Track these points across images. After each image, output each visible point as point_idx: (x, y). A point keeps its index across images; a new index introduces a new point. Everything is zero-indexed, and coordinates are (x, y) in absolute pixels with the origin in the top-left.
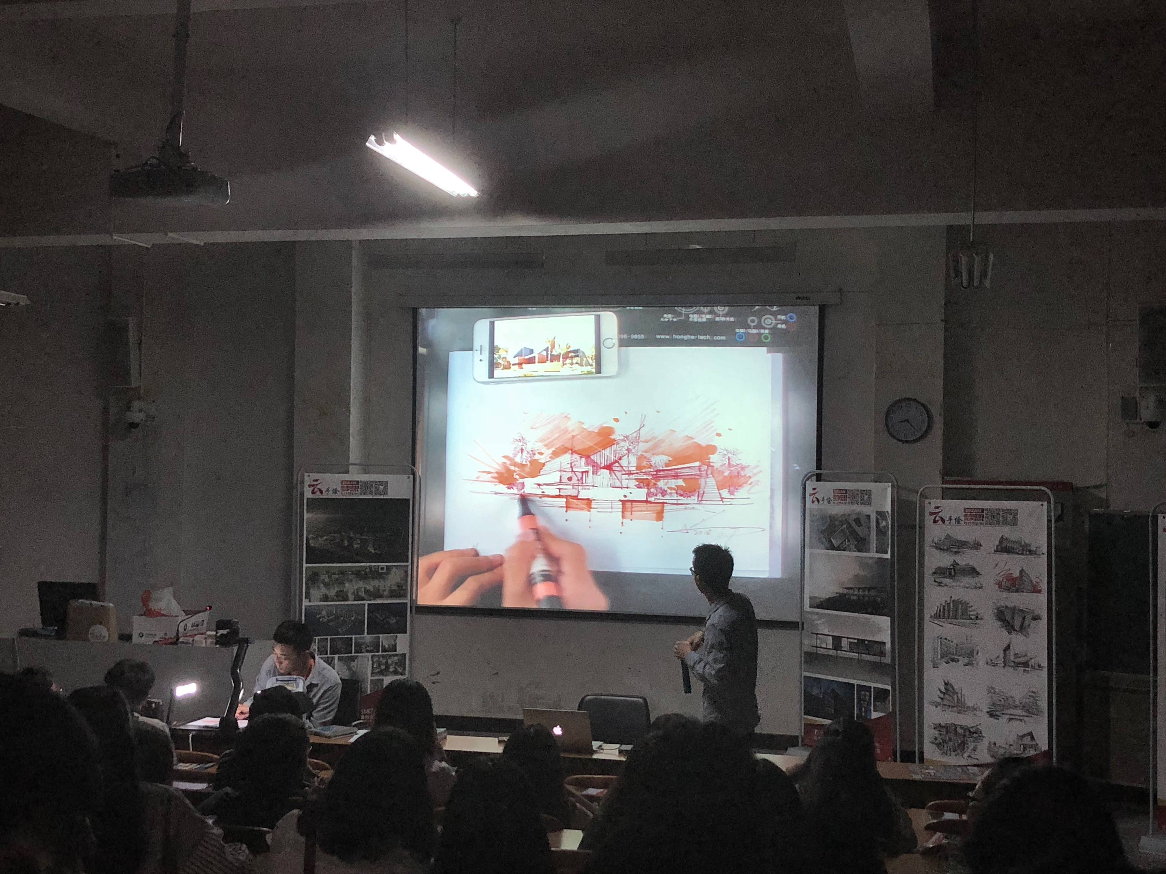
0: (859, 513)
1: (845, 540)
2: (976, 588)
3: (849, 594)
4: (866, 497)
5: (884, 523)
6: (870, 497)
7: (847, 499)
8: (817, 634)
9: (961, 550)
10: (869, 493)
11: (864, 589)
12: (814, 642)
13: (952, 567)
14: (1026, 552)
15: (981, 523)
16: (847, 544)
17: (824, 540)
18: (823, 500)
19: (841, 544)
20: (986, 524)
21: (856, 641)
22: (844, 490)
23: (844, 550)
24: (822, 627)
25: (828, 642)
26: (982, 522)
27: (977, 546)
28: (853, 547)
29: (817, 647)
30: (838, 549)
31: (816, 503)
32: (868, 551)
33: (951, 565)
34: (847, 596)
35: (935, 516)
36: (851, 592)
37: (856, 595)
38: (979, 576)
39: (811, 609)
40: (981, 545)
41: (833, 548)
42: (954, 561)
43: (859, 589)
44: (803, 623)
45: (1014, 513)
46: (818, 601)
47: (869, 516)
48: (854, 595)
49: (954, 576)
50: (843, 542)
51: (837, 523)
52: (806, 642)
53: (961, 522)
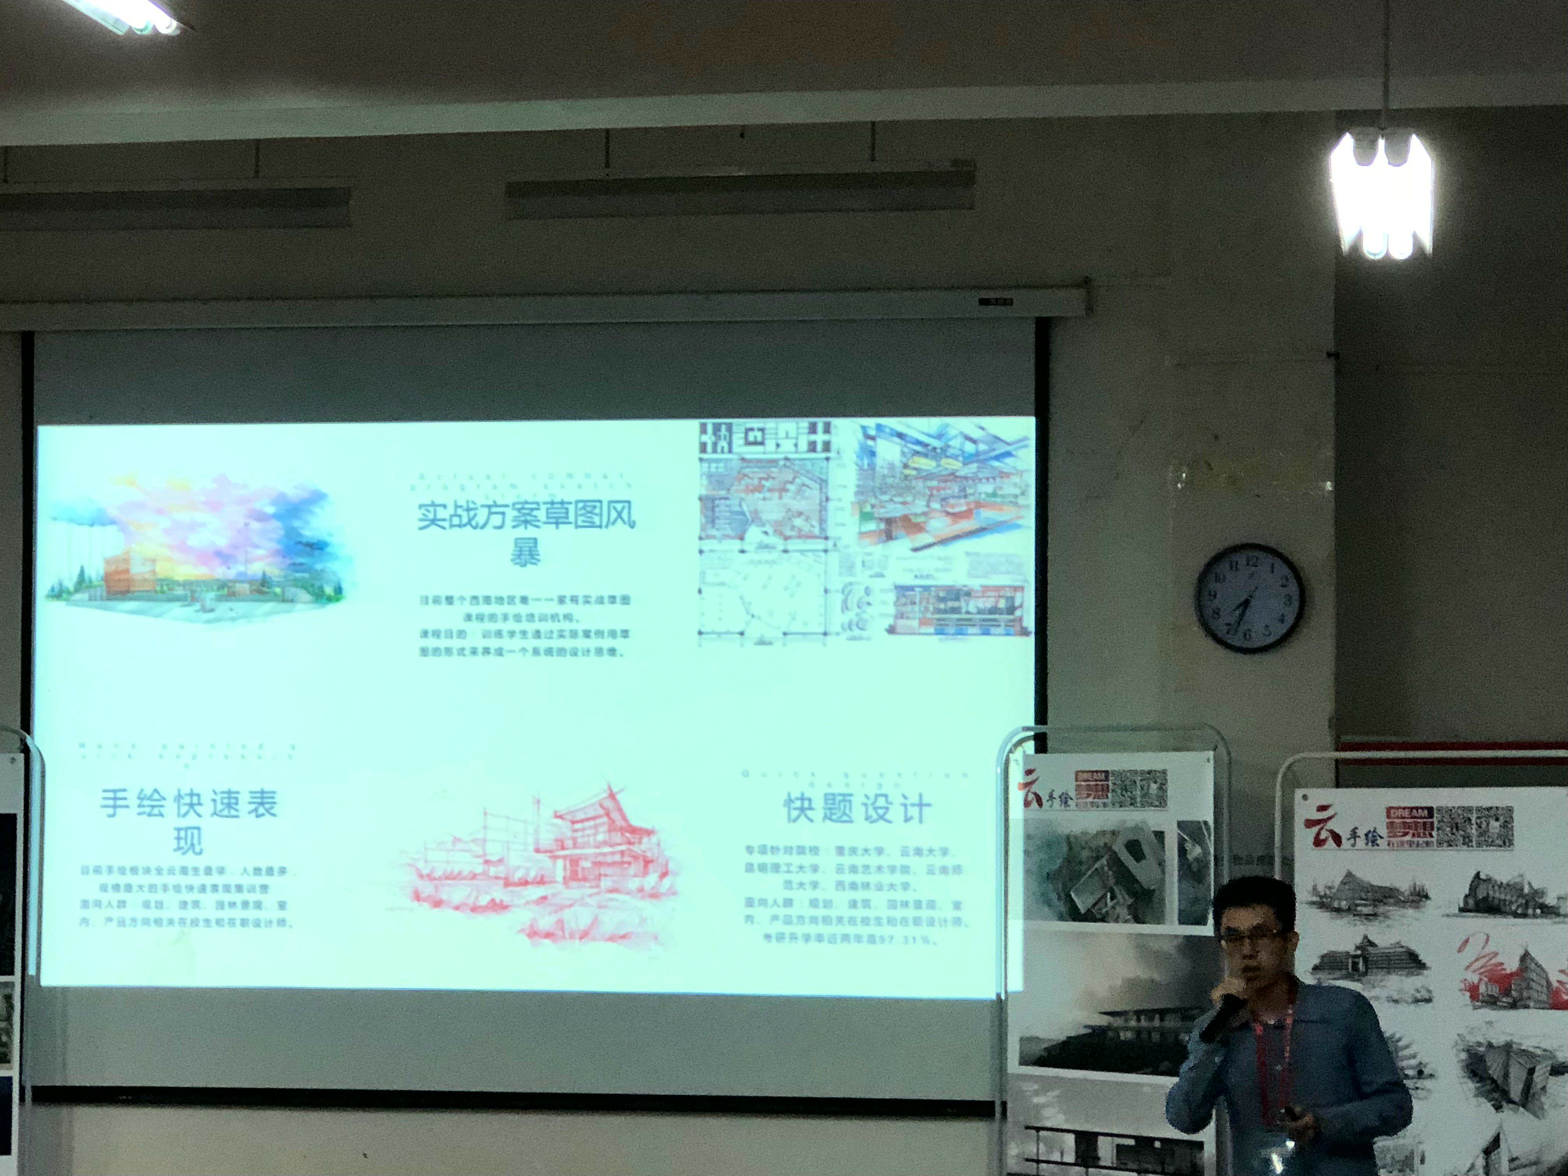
0: (1137, 829)
1: (1104, 896)
2: (1417, 1001)
3: (1117, 1030)
4: (1154, 786)
5: (1198, 850)
6: (1162, 788)
7: (1110, 795)
8: (1038, 1129)
9: (1381, 909)
10: (1159, 777)
11: (1150, 1014)
12: (1031, 1150)
13: (1359, 952)
14: (1534, 909)
15: (1427, 844)
16: (1110, 904)
17: (1054, 896)
18: (1051, 797)
19: (1094, 905)
20: (1440, 844)
21: (1132, 1142)
22: (1101, 772)
23: (1103, 920)
24: (1047, 1112)
25: (1066, 1148)
26: (1429, 839)
27: (1419, 897)
28: (1123, 912)
29: (1038, 1162)
30: (1088, 917)
31: (1035, 804)
32: (1159, 919)
33: (1357, 948)
34: (1109, 1033)
35: (1318, 827)
36: (1118, 1022)
37: (1131, 1028)
38: (1425, 972)
39: (1024, 1067)
40: (1427, 897)
41: (1075, 915)
42: (1366, 937)
43: (1138, 1013)
44: (1004, 1104)
45: (1505, 817)
46: (1038, 1050)
47: (1160, 835)
48: (1127, 1029)
49: (1365, 974)
50: (1100, 899)
51: (1085, 854)
52: (1013, 1150)
53: (1379, 841)
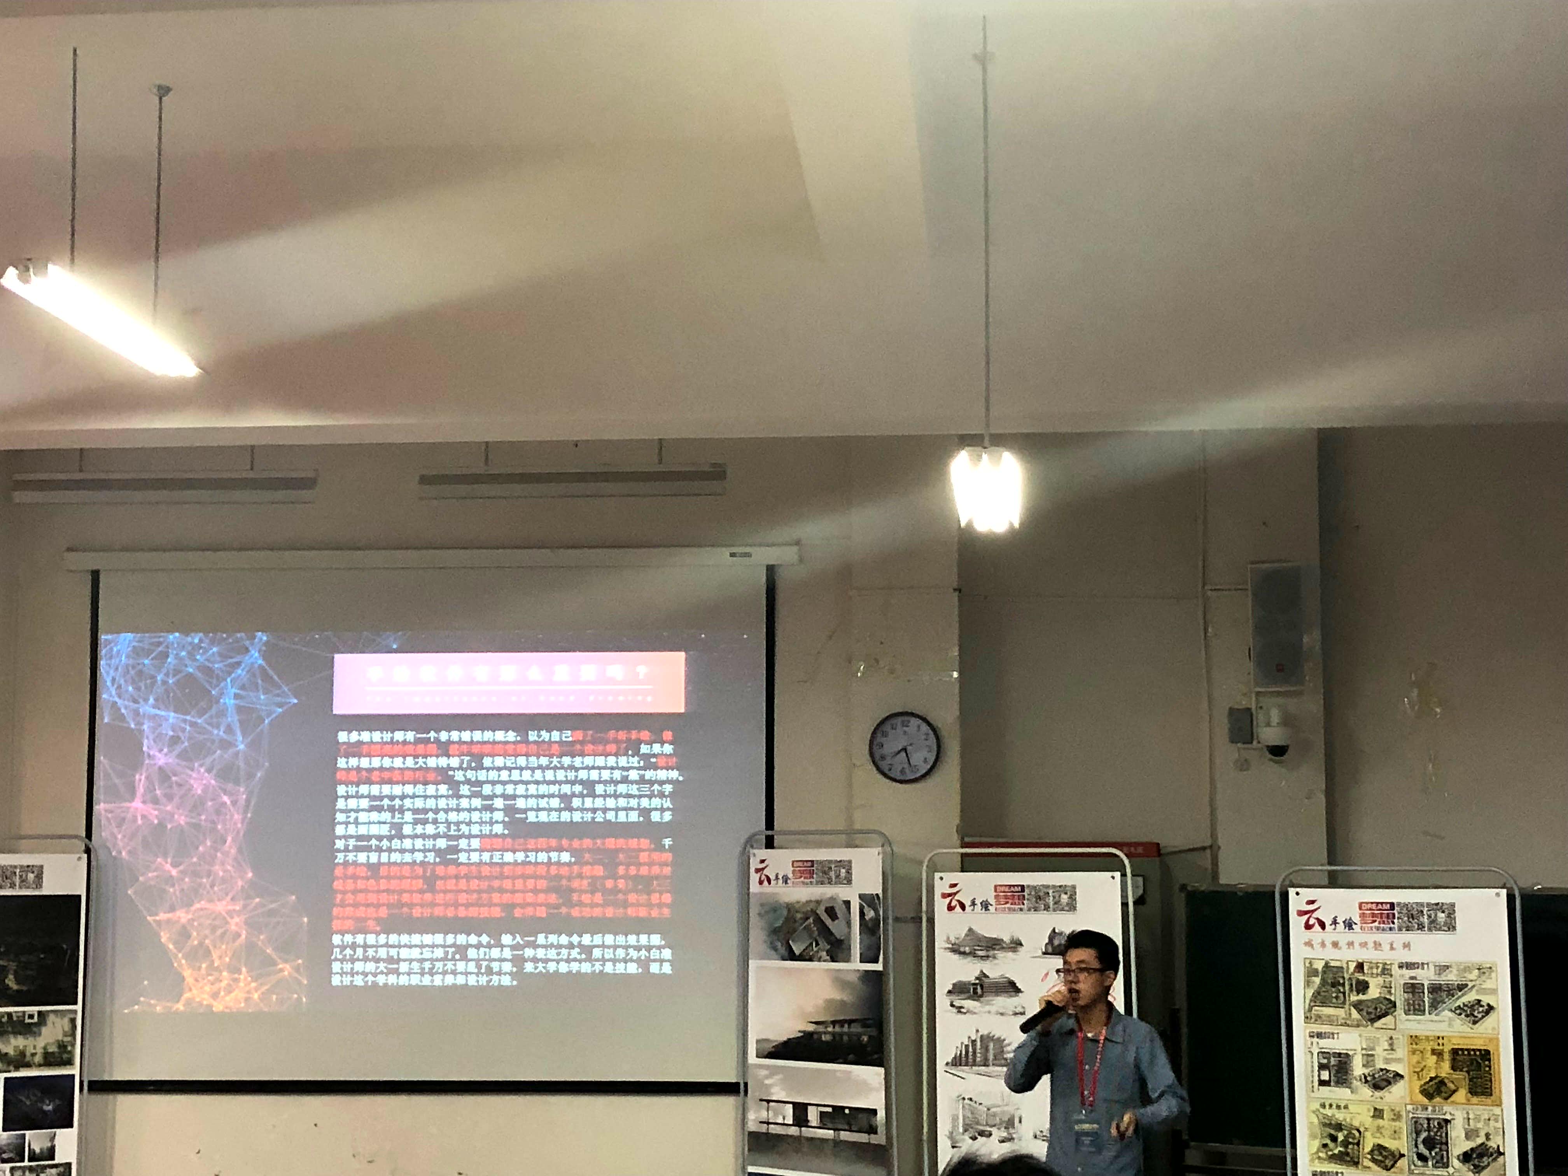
0: (832, 899)
1: (811, 944)
2: (1015, 1014)
3: (820, 1033)
4: (843, 871)
5: (872, 913)
6: (849, 872)
8: (768, 1101)
9: (991, 953)
10: (846, 865)
11: (842, 1023)
12: (764, 1115)
13: (977, 982)
16: (815, 949)
17: (779, 944)
18: (777, 878)
19: (805, 950)
20: (1029, 909)
21: (830, 1110)
23: (810, 960)
24: (774, 1090)
25: (787, 1114)
27: (1016, 945)
28: (824, 954)
29: (768, 1123)
30: (801, 958)
32: (847, 960)
33: (976, 979)
34: (815, 1036)
36: (821, 1029)
37: (829, 1033)
38: (1020, 994)
39: (759, 1060)
40: (1021, 945)
41: (792, 956)
42: (981, 972)
43: (834, 1023)
44: (746, 1084)
45: (1071, 892)
46: (769, 1047)
47: (847, 903)
48: (825, 1033)
49: (981, 996)
50: (808, 946)
51: (799, 916)
52: (751, 1116)
53: (990, 908)
